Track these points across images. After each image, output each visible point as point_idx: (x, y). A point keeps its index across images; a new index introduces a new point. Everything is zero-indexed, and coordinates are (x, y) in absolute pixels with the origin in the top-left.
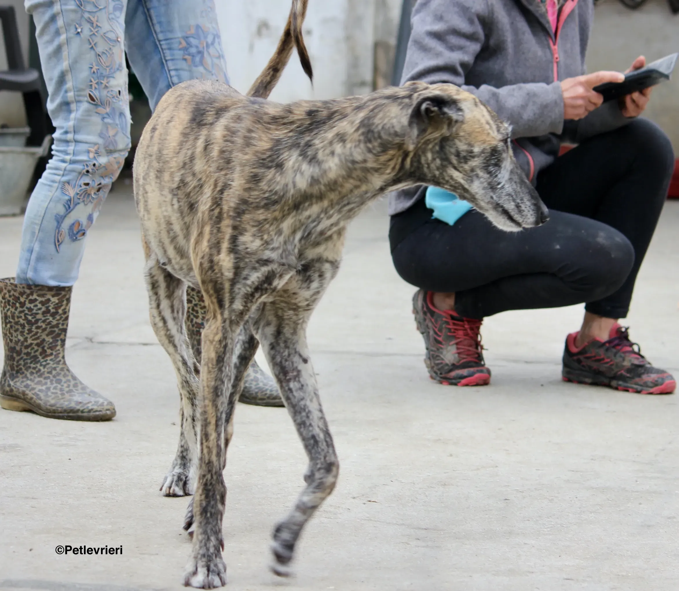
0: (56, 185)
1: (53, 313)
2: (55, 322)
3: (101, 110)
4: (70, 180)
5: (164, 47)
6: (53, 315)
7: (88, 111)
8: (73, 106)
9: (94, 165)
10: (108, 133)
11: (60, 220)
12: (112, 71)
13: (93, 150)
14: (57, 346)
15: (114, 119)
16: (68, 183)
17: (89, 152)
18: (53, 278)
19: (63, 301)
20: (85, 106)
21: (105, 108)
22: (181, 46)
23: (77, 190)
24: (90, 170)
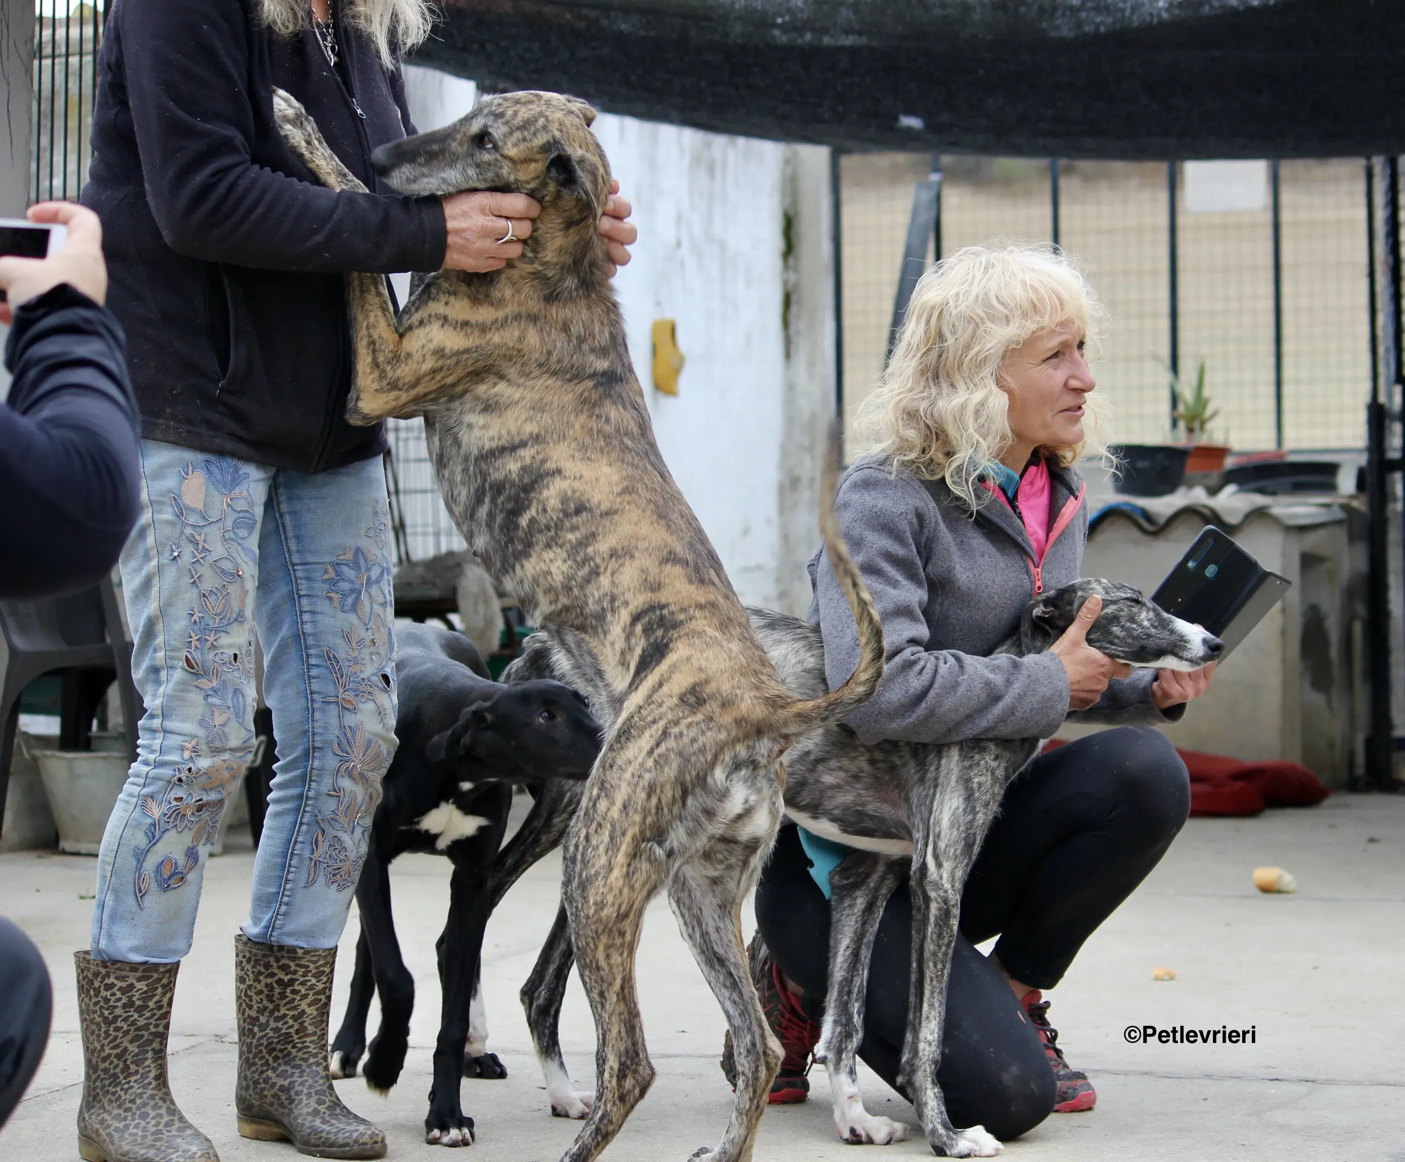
0: (135, 800)
1: (139, 1006)
2: (142, 1022)
3: (204, 683)
4: (154, 793)
5: (299, 574)
6: (140, 1010)
7: (182, 683)
8: (163, 674)
9: (190, 770)
10: (213, 719)
11: (140, 856)
12: (225, 622)
13: (190, 746)
14: (146, 1059)
15: (223, 698)
16: (152, 796)
17: (182, 749)
18: (136, 949)
19: (156, 988)
20: (178, 674)
21: (210, 681)
22: (326, 577)
23: (165, 808)
24: (184, 778)
